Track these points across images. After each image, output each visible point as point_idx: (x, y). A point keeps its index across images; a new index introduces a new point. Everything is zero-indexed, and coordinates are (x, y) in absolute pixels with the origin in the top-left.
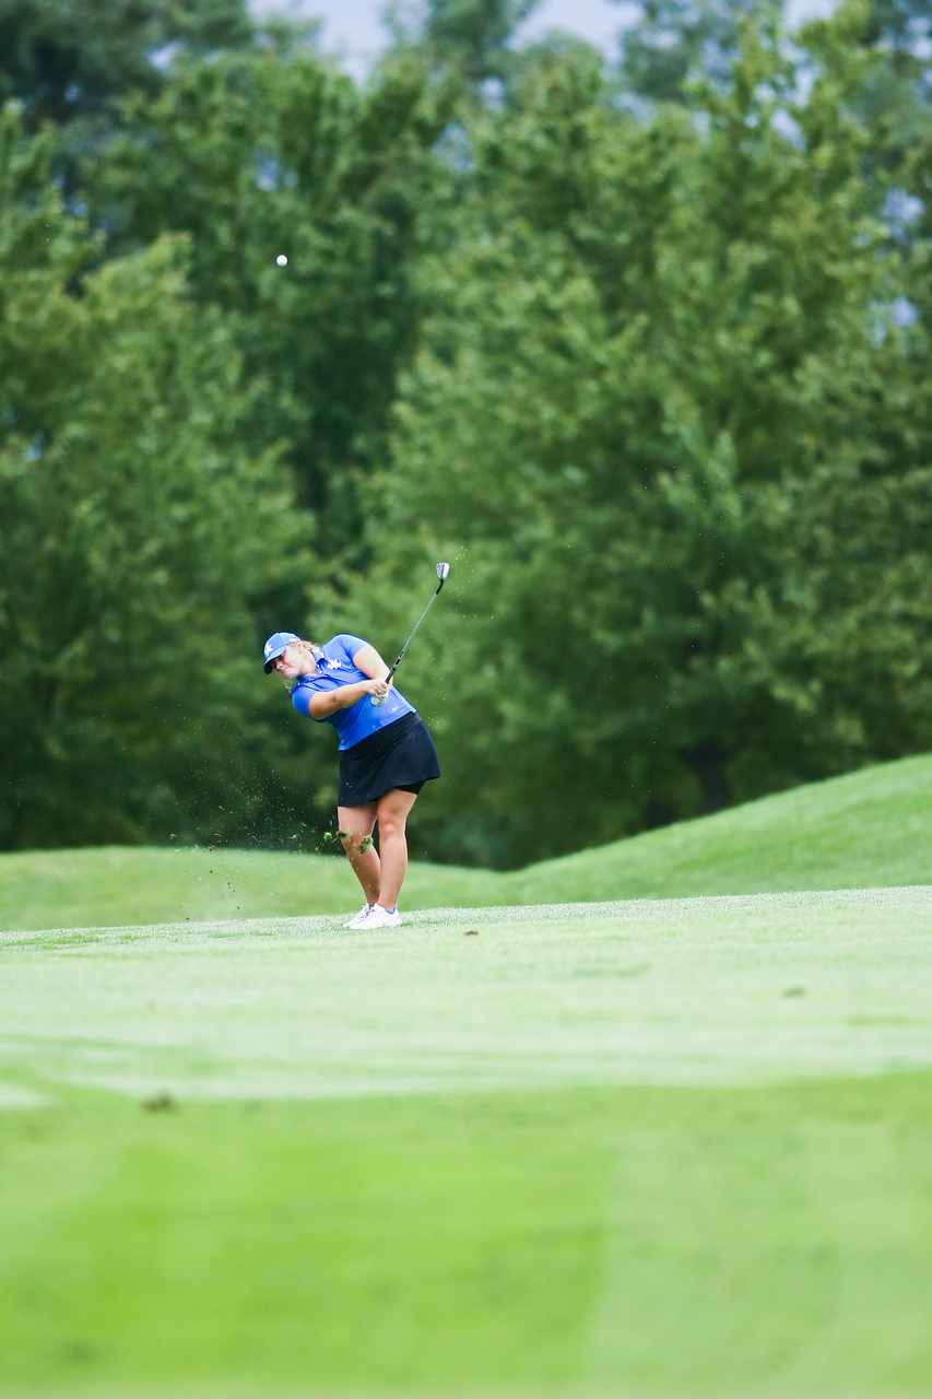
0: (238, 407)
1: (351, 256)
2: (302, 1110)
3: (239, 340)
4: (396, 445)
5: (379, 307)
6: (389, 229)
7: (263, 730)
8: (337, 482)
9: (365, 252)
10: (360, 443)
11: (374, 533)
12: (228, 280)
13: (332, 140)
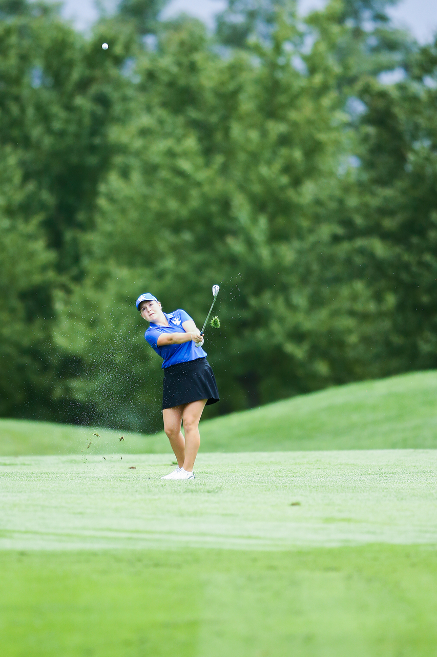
0: (18, 197)
1: (80, 123)
2: (48, 556)
3: (22, 164)
4: (98, 219)
5: (92, 149)
6: (99, 110)
7: (26, 360)
8: (68, 235)
9: (87, 121)
10: (81, 216)
11: (86, 262)
12: (15, 133)
13: (70, 64)
